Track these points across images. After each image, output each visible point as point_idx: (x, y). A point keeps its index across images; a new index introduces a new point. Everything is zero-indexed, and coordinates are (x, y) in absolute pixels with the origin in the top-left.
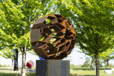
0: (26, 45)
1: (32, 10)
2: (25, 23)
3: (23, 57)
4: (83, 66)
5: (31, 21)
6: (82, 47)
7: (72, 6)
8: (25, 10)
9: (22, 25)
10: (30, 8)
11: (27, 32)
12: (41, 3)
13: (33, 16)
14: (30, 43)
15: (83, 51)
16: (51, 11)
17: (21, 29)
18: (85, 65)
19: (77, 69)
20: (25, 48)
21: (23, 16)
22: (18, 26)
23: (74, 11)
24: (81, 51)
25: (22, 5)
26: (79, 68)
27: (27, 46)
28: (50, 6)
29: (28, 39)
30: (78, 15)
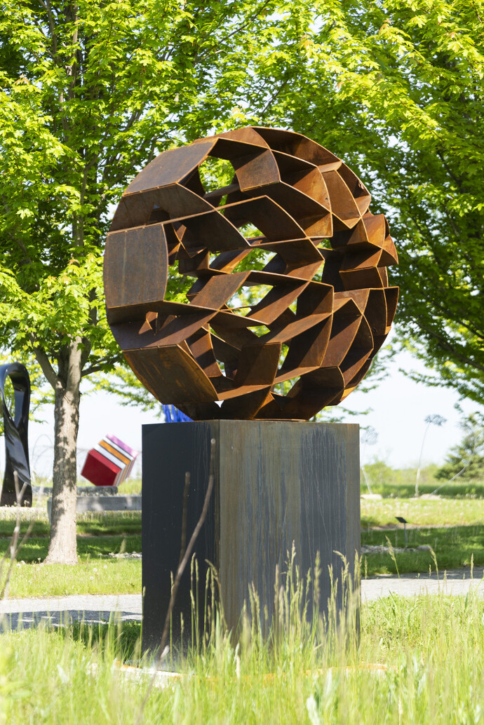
0: (79, 336)
1: (111, 109)
2: (72, 195)
3: (59, 416)
4: (444, 474)
5: (109, 180)
6: (441, 348)
7: (368, 81)
8: (69, 108)
9: (48, 206)
10: (102, 95)
11: (82, 254)
12: (169, 64)
13: (122, 145)
14: (104, 324)
15: (446, 373)
16: (235, 114)
17: (43, 233)
18: (457, 467)
19: (410, 492)
20: (75, 357)
21: (57, 149)
22: (25, 213)
23: (381, 113)
24: (434, 373)
25: (50, 79)
26: (418, 482)
27: (86, 345)
28: (227, 85)
29: (92, 296)
30: (412, 136)
